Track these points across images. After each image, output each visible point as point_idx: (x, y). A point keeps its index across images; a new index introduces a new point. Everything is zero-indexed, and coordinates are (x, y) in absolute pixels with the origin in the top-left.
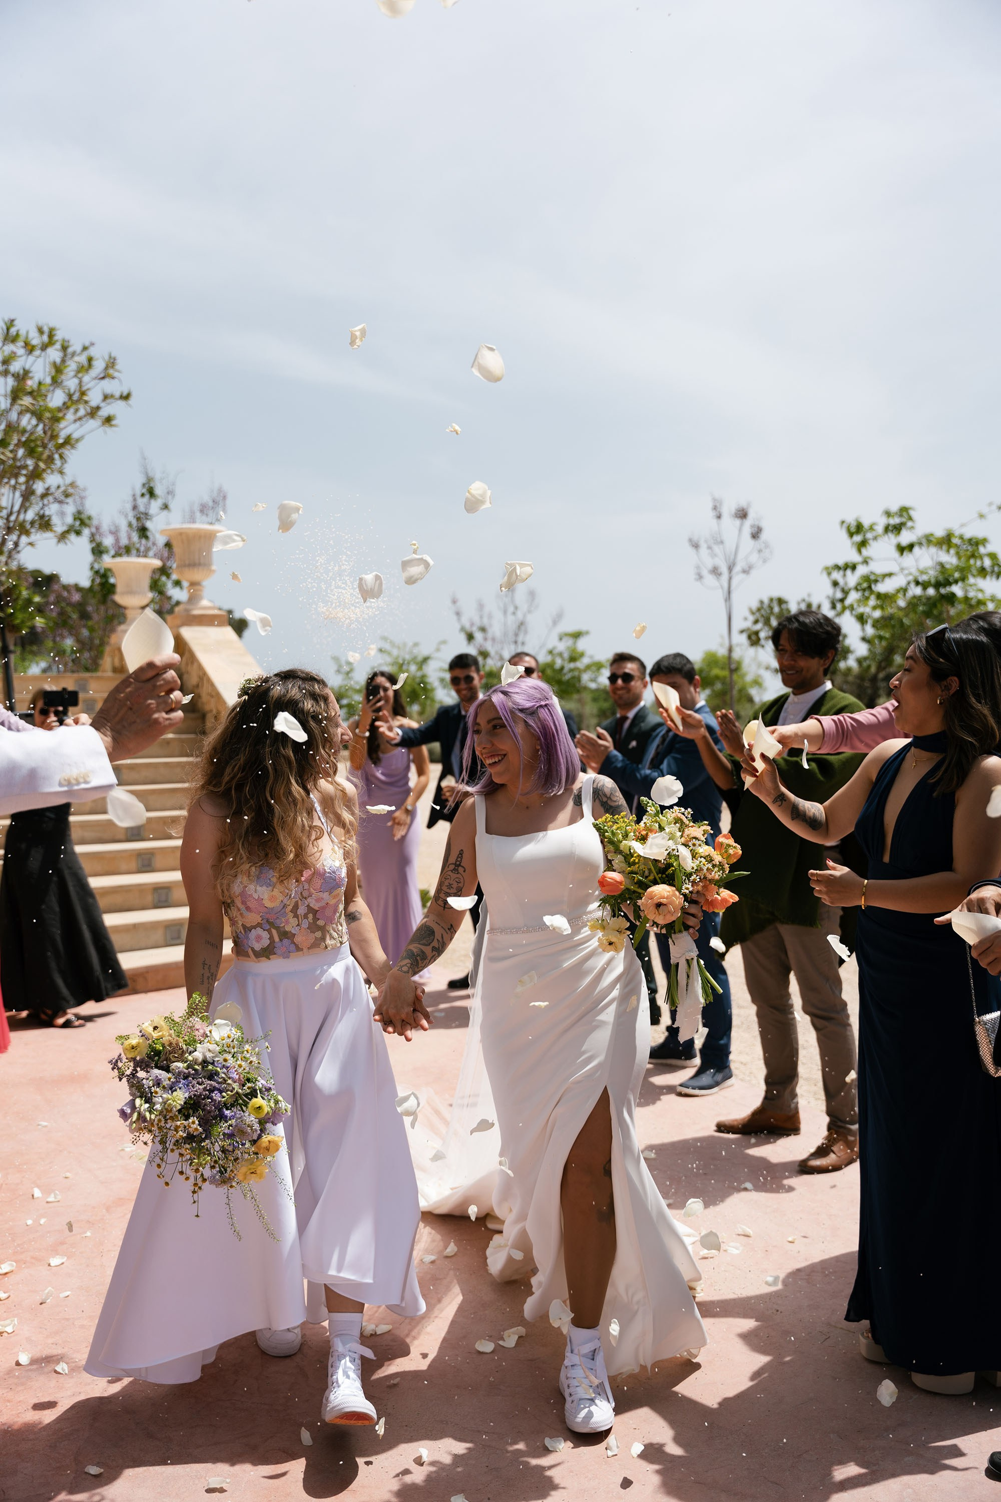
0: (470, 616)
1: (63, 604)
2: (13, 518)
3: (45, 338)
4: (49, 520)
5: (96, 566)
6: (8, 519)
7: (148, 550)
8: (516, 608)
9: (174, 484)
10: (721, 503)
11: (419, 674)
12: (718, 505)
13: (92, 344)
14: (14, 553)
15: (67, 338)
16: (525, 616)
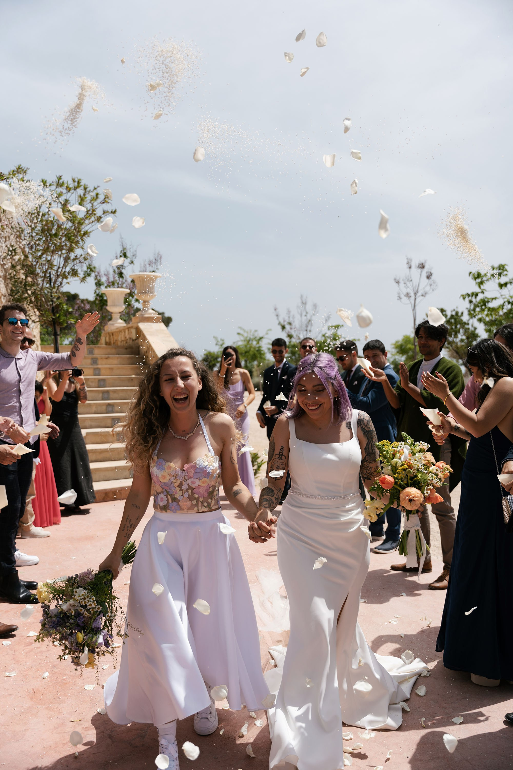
0: (284, 317)
1: (81, 310)
2: (60, 270)
3: (76, 184)
4: (77, 271)
5: (98, 292)
6: (57, 271)
7: (123, 283)
8: (307, 313)
9: (136, 251)
10: (411, 260)
11: (258, 346)
12: (410, 261)
13: (99, 187)
14: (60, 287)
15: (86, 184)
16: (311, 317)
